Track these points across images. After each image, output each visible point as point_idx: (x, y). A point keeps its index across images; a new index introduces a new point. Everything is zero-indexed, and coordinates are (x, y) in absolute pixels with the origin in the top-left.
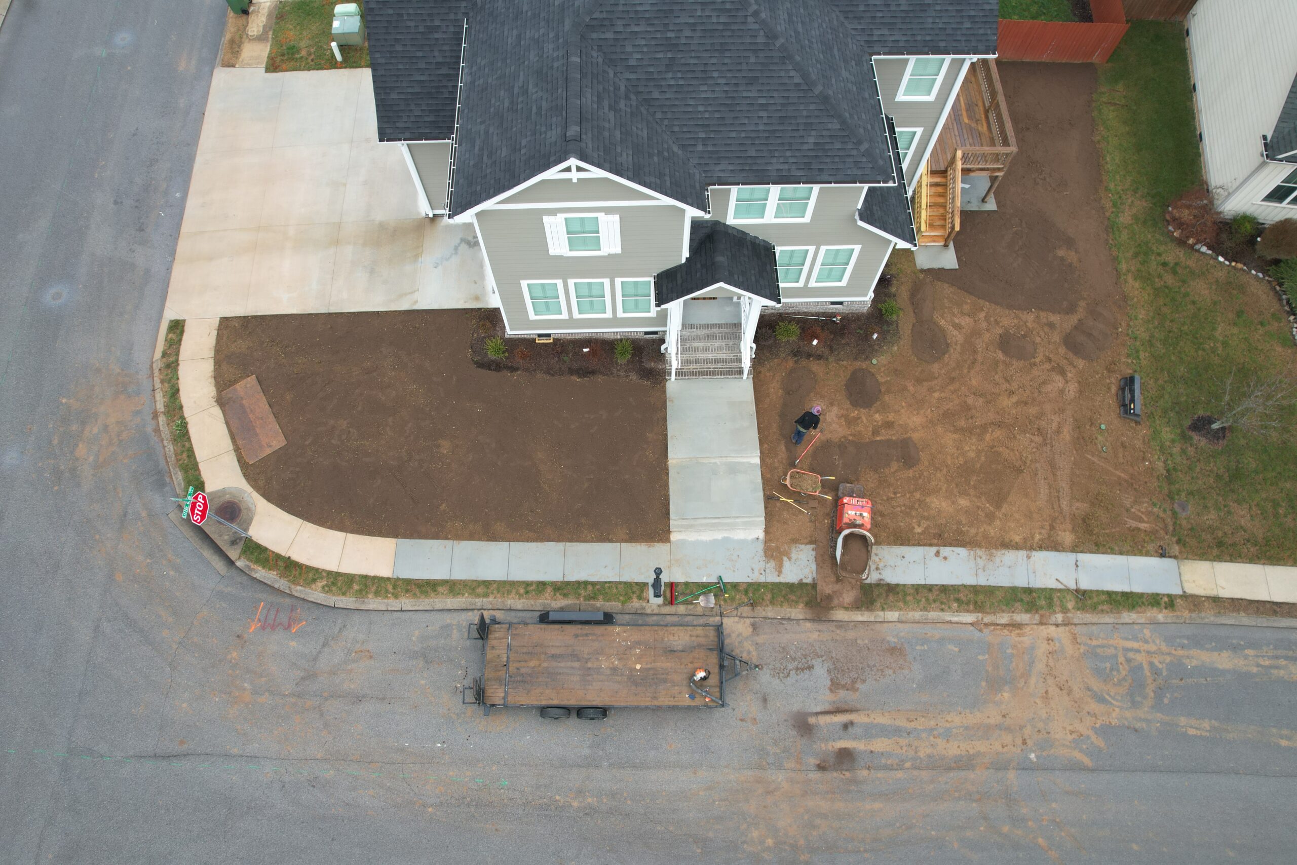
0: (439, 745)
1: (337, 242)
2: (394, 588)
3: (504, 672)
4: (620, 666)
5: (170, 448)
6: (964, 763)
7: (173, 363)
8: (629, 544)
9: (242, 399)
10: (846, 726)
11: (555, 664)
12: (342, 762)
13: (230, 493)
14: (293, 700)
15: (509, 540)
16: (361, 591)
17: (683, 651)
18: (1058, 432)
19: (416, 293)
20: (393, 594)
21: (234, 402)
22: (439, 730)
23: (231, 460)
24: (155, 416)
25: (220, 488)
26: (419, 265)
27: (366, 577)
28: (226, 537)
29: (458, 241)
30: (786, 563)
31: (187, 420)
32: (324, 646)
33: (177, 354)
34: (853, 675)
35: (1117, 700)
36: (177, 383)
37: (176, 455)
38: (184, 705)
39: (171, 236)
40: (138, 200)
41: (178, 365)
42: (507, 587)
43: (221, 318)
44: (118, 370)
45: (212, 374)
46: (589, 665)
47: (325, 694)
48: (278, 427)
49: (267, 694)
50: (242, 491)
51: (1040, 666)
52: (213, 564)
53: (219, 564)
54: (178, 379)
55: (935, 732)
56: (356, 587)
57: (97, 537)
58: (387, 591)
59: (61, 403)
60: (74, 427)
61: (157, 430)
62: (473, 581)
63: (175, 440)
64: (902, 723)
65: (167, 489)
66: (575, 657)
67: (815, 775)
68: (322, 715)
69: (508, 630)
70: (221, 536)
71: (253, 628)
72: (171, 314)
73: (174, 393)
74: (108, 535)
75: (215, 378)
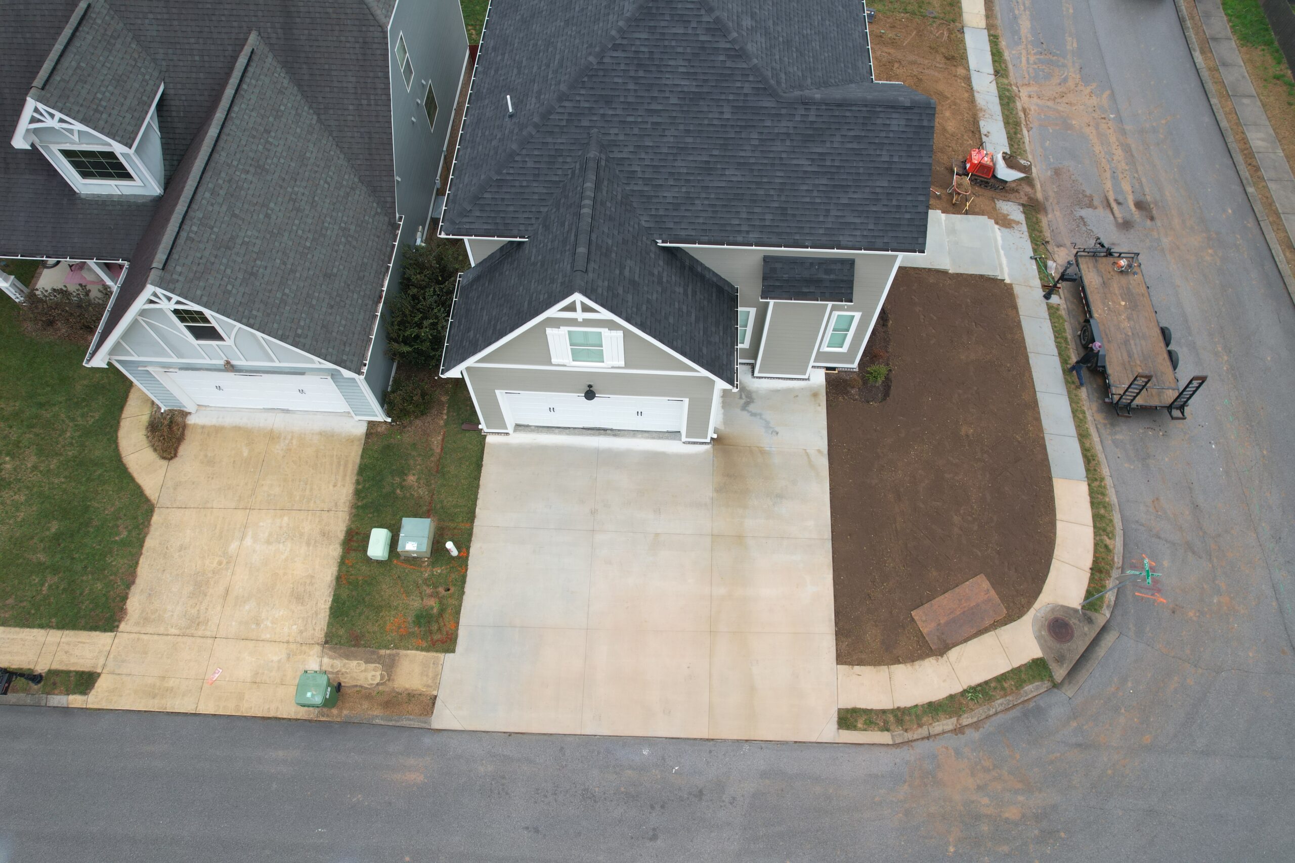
0: (1213, 446)
1: (739, 539)
2: (1096, 480)
3: (1152, 390)
4: (1125, 315)
5: (999, 703)
6: (1127, 149)
7: (895, 716)
8: (1019, 310)
9: (939, 625)
10: (1119, 203)
11: (1136, 356)
12: (1252, 517)
13: (1040, 631)
14: (1215, 560)
15: (1035, 392)
16: (1105, 507)
17: (1102, 277)
18: (889, 54)
19: (808, 451)
20: (1101, 481)
21: (943, 634)
22: (1202, 446)
23: (1007, 632)
24: (959, 730)
25: (1035, 642)
26: (774, 449)
27: (1092, 503)
28: (1086, 629)
29: (745, 413)
30: (1011, 217)
31: (965, 687)
32: (1159, 538)
33: (884, 712)
34: (1081, 196)
35: (1064, 74)
36: (923, 706)
37: (1005, 696)
38: (1251, 655)
39: (710, 752)
40: (652, 807)
41: (898, 708)
42: (1073, 396)
43: (837, 664)
44: (906, 787)
45: (908, 665)
46: (1130, 334)
47: (1201, 534)
48: (967, 583)
49: (1217, 582)
50: (1035, 619)
51: (1050, 104)
52: (1110, 644)
53: (1109, 639)
54: (916, 706)
55: (1110, 159)
56: (1102, 511)
57: (1109, 772)
58: (1100, 486)
59: (955, 852)
60: (985, 828)
61: (976, 725)
62: (1074, 420)
63: (989, 699)
64: (1108, 174)
65: (1042, 703)
66: (1126, 342)
67: (1159, 223)
68: (1219, 535)
69: (1117, 387)
70: (1086, 634)
71: (1162, 600)
72: (828, 731)
73: (934, 709)
74: (1105, 760)
75: (913, 661)
